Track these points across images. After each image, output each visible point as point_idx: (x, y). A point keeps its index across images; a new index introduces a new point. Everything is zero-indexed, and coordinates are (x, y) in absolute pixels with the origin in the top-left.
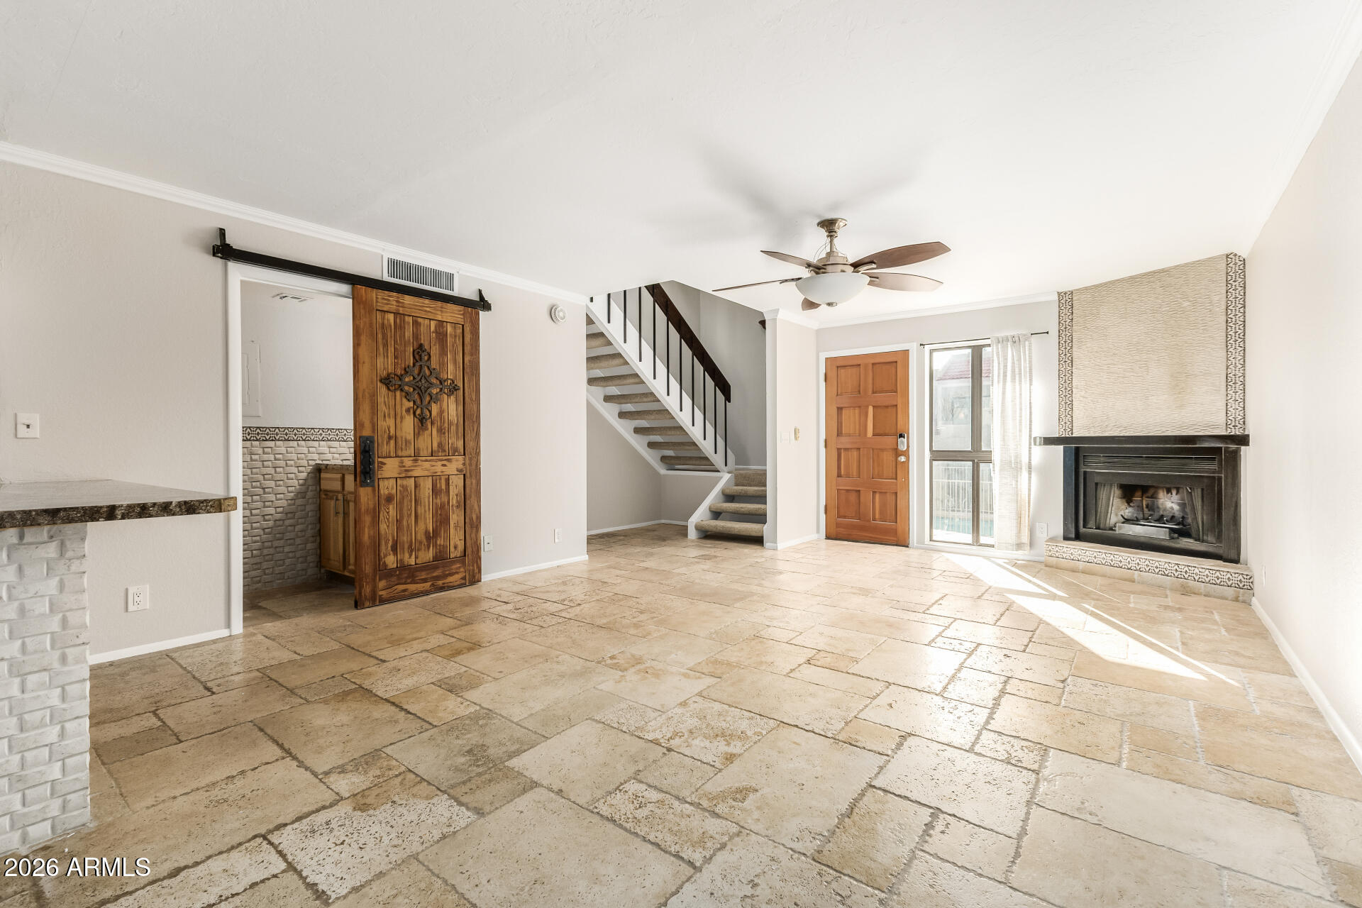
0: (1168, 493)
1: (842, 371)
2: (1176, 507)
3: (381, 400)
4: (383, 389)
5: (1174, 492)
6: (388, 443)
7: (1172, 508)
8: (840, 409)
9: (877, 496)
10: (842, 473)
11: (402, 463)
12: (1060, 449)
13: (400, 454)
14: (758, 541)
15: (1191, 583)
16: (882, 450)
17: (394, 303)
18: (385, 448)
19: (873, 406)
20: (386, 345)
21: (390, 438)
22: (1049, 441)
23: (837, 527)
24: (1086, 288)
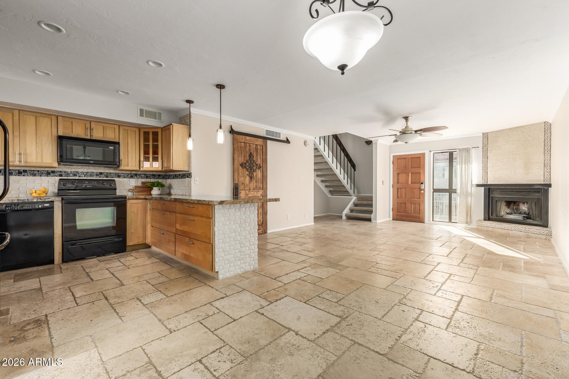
0: (523, 204)
1: (399, 160)
2: (526, 209)
3: (240, 171)
4: (241, 168)
5: (526, 204)
6: (242, 185)
7: (525, 209)
8: (398, 174)
9: (412, 205)
10: (399, 197)
11: (246, 192)
12: (483, 189)
13: (245, 189)
14: (369, 220)
15: (530, 234)
16: (415, 188)
17: (244, 139)
18: (241, 187)
19: (411, 173)
20: (241, 153)
21: (242, 184)
22: (478, 186)
23: (397, 216)
24: (493, 132)
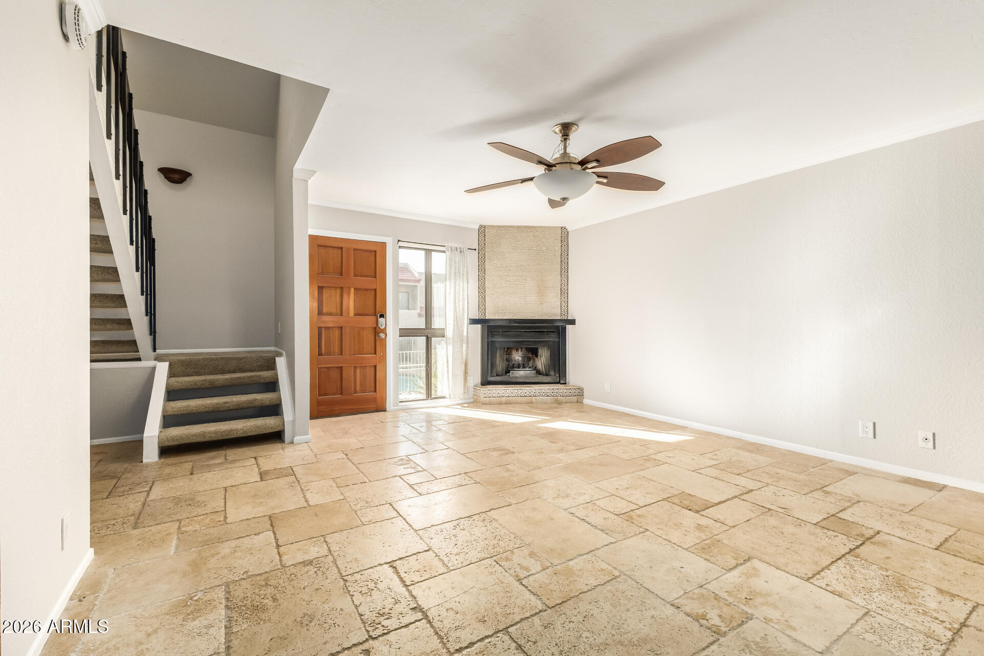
0: (517, 351)
1: (323, 250)
2: (520, 359)
5: (520, 351)
7: (518, 360)
8: (320, 289)
9: (358, 370)
10: (323, 352)
12: (479, 326)
16: (363, 329)
19: (354, 289)
22: (474, 322)
23: (318, 406)
24: (493, 226)
